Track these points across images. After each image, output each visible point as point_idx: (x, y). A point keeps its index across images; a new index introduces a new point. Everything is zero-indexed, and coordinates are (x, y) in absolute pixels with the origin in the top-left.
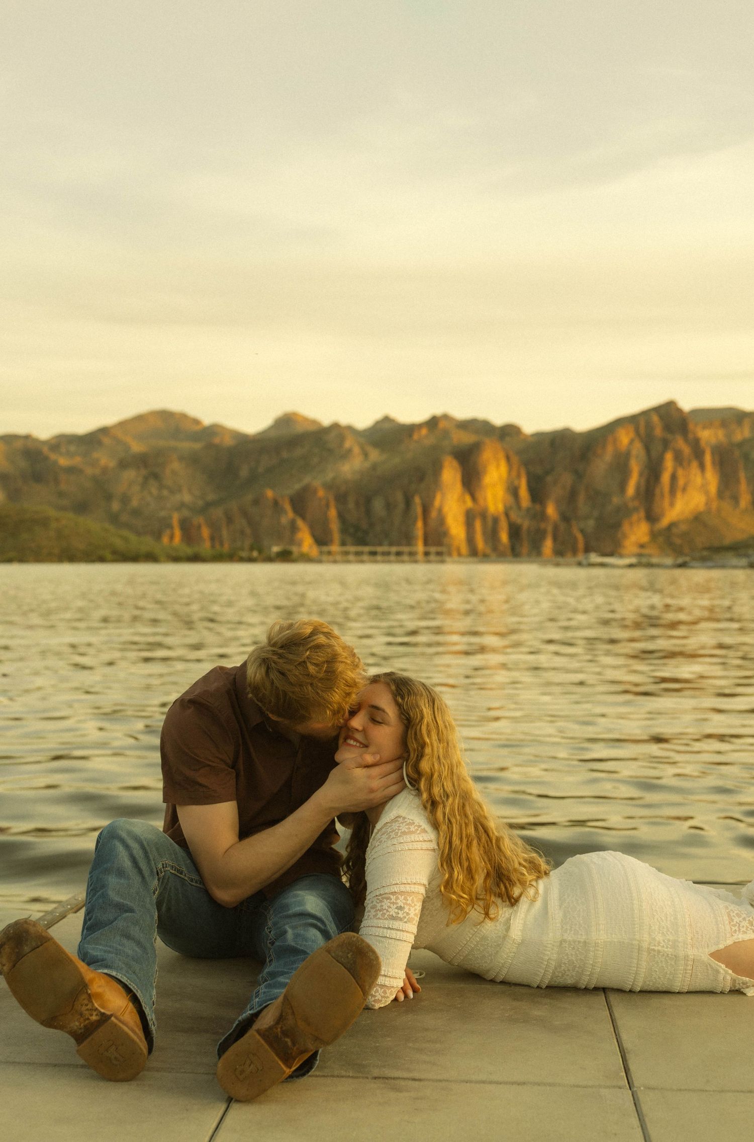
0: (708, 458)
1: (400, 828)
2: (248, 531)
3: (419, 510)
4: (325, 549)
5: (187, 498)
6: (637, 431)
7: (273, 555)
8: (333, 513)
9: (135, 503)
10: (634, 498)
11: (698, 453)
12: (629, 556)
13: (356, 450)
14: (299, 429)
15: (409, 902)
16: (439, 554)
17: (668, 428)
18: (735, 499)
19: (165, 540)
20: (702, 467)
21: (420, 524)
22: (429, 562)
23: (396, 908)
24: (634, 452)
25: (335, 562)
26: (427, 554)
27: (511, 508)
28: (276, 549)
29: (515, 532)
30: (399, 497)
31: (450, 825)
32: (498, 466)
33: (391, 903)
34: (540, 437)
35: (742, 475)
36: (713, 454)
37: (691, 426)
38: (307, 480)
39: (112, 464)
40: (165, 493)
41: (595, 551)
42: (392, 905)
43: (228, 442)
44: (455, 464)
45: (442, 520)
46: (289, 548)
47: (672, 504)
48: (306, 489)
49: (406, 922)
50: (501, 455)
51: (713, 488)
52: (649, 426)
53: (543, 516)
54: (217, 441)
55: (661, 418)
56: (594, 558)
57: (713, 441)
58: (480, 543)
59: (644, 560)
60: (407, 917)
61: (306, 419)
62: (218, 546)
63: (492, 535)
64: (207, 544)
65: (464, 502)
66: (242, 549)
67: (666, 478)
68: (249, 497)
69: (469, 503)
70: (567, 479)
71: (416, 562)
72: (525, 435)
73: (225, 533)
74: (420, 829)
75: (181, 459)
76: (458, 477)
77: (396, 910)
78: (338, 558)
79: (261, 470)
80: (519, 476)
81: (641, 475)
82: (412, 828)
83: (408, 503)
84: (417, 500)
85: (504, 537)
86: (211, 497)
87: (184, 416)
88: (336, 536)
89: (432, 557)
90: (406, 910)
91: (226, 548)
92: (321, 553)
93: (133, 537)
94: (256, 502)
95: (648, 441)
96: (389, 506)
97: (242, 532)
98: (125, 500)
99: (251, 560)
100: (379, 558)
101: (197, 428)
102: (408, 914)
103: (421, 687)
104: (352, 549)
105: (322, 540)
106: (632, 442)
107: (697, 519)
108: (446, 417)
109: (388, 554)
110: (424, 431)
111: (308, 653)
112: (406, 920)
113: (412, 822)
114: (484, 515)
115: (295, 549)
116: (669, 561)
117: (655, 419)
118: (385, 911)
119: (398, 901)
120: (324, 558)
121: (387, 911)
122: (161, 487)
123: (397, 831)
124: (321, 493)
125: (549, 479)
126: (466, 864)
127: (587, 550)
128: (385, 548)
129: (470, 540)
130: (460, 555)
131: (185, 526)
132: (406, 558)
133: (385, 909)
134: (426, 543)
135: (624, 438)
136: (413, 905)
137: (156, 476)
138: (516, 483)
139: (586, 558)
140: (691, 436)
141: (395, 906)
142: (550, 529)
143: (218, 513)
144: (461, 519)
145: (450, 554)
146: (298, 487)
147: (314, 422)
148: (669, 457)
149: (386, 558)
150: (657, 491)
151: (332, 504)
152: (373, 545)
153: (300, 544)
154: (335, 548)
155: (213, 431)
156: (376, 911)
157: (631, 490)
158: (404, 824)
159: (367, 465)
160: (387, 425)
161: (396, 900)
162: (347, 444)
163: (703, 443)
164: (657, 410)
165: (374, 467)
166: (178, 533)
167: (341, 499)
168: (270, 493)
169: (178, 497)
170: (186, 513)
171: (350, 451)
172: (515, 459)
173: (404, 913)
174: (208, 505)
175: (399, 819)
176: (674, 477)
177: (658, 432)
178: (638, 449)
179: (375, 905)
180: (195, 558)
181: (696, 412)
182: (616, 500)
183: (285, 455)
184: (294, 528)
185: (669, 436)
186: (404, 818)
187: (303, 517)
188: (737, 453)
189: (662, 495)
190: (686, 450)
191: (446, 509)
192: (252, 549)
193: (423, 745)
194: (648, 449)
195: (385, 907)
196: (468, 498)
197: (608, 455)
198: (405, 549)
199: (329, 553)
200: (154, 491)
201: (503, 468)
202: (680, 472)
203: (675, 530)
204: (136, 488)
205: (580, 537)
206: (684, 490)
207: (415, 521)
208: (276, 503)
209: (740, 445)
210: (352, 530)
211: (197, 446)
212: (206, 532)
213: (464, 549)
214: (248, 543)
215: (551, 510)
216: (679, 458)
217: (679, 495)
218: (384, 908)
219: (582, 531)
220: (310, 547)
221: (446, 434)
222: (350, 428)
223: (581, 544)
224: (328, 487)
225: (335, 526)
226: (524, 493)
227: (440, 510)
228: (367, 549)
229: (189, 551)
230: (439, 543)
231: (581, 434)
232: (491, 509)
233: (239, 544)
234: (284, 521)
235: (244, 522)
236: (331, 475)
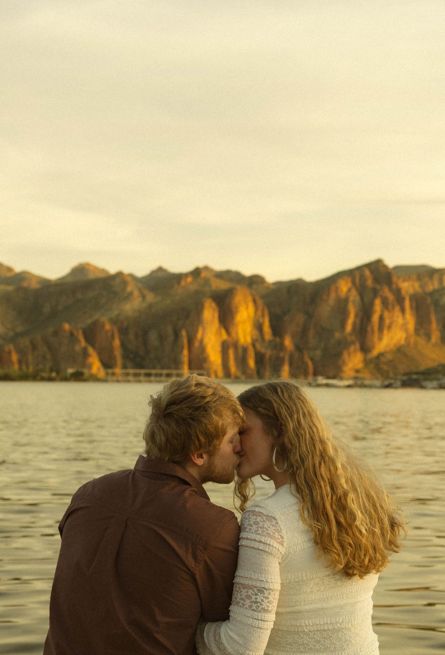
0: (407, 303)
2: (48, 356)
3: (185, 341)
4: (110, 371)
6: (353, 282)
7: (68, 376)
8: (117, 343)
10: (351, 334)
11: (400, 300)
12: (347, 379)
13: (136, 293)
14: (91, 276)
17: (376, 280)
18: (428, 336)
20: (403, 310)
21: (185, 352)
24: (351, 298)
25: (118, 381)
27: (257, 340)
28: (70, 371)
29: (260, 359)
30: (170, 330)
32: (247, 308)
34: (279, 284)
35: (433, 317)
36: (411, 300)
37: (394, 279)
38: (97, 316)
41: (322, 375)
43: (34, 285)
44: (214, 305)
45: (203, 349)
46: (80, 370)
47: (380, 339)
48: (95, 324)
50: (250, 299)
51: (411, 326)
52: (362, 278)
53: (281, 347)
54: (25, 284)
55: (372, 272)
56: (321, 380)
57: (411, 291)
58: (233, 369)
59: (359, 382)
61: (96, 268)
62: (24, 368)
63: (242, 361)
64: (16, 367)
65: (220, 334)
66: (43, 371)
67: (375, 318)
68: (51, 330)
69: (225, 336)
70: (300, 318)
72: (267, 283)
73: (30, 357)
76: (216, 315)
78: (120, 378)
79: (60, 308)
80: (263, 316)
81: (356, 316)
83: (177, 335)
84: (184, 333)
85: (252, 363)
86: (19, 329)
88: (119, 361)
91: (31, 370)
92: (107, 374)
94: (56, 333)
95: (362, 290)
96: (162, 338)
97: (44, 357)
99: (50, 379)
100: (153, 378)
101: (9, 275)
104: (131, 371)
105: (107, 364)
106: (349, 290)
107: (399, 350)
108: (206, 268)
109: (161, 375)
110: (190, 279)
114: (235, 345)
115: (86, 371)
116: (378, 383)
117: (367, 273)
120: (109, 378)
124: (108, 327)
125: (286, 318)
127: (316, 374)
128: (159, 371)
129: (225, 365)
130: (216, 376)
134: (190, 367)
135: (344, 287)
138: (261, 320)
139: (315, 380)
140: (394, 286)
142: (287, 357)
143: (25, 342)
144: (218, 348)
146: (89, 321)
147: (103, 271)
148: (378, 302)
149: (158, 379)
150: (369, 329)
151: (117, 335)
152: (148, 368)
153: (90, 367)
154: (118, 370)
155: (24, 276)
157: (349, 328)
159: (144, 305)
160: (160, 274)
162: (129, 289)
163: (403, 292)
164: (368, 266)
165: (150, 306)
167: (123, 331)
168: (67, 326)
171: (131, 294)
172: (260, 302)
174: (17, 335)
176: (381, 318)
177: (370, 283)
178: (354, 296)
180: (6, 378)
181: (398, 268)
182: (337, 335)
183: (79, 296)
184: (85, 354)
185: (378, 287)
187: (93, 346)
188: (429, 301)
189: (373, 332)
190: (391, 297)
191: (206, 340)
192: (51, 371)
194: (361, 295)
196: (223, 332)
197: (332, 300)
198: (174, 372)
199: (113, 374)
201: (251, 309)
202: (386, 314)
203: (383, 359)
205: (310, 364)
206: (390, 327)
207: (182, 350)
208: (72, 334)
209: (431, 294)
210: (131, 356)
211: (10, 288)
212: (15, 357)
213: (220, 373)
214: (49, 365)
215: (288, 342)
216: (385, 303)
217: (385, 332)
219: (312, 359)
220: (98, 369)
221: (207, 281)
222: (131, 276)
223: (311, 369)
224: (114, 322)
225: (118, 353)
226: (267, 328)
227: (201, 341)
228: (143, 371)
230: (200, 367)
231: (311, 284)
232: (242, 340)
233: (41, 366)
234: (77, 348)
235: (45, 349)
236: (116, 313)
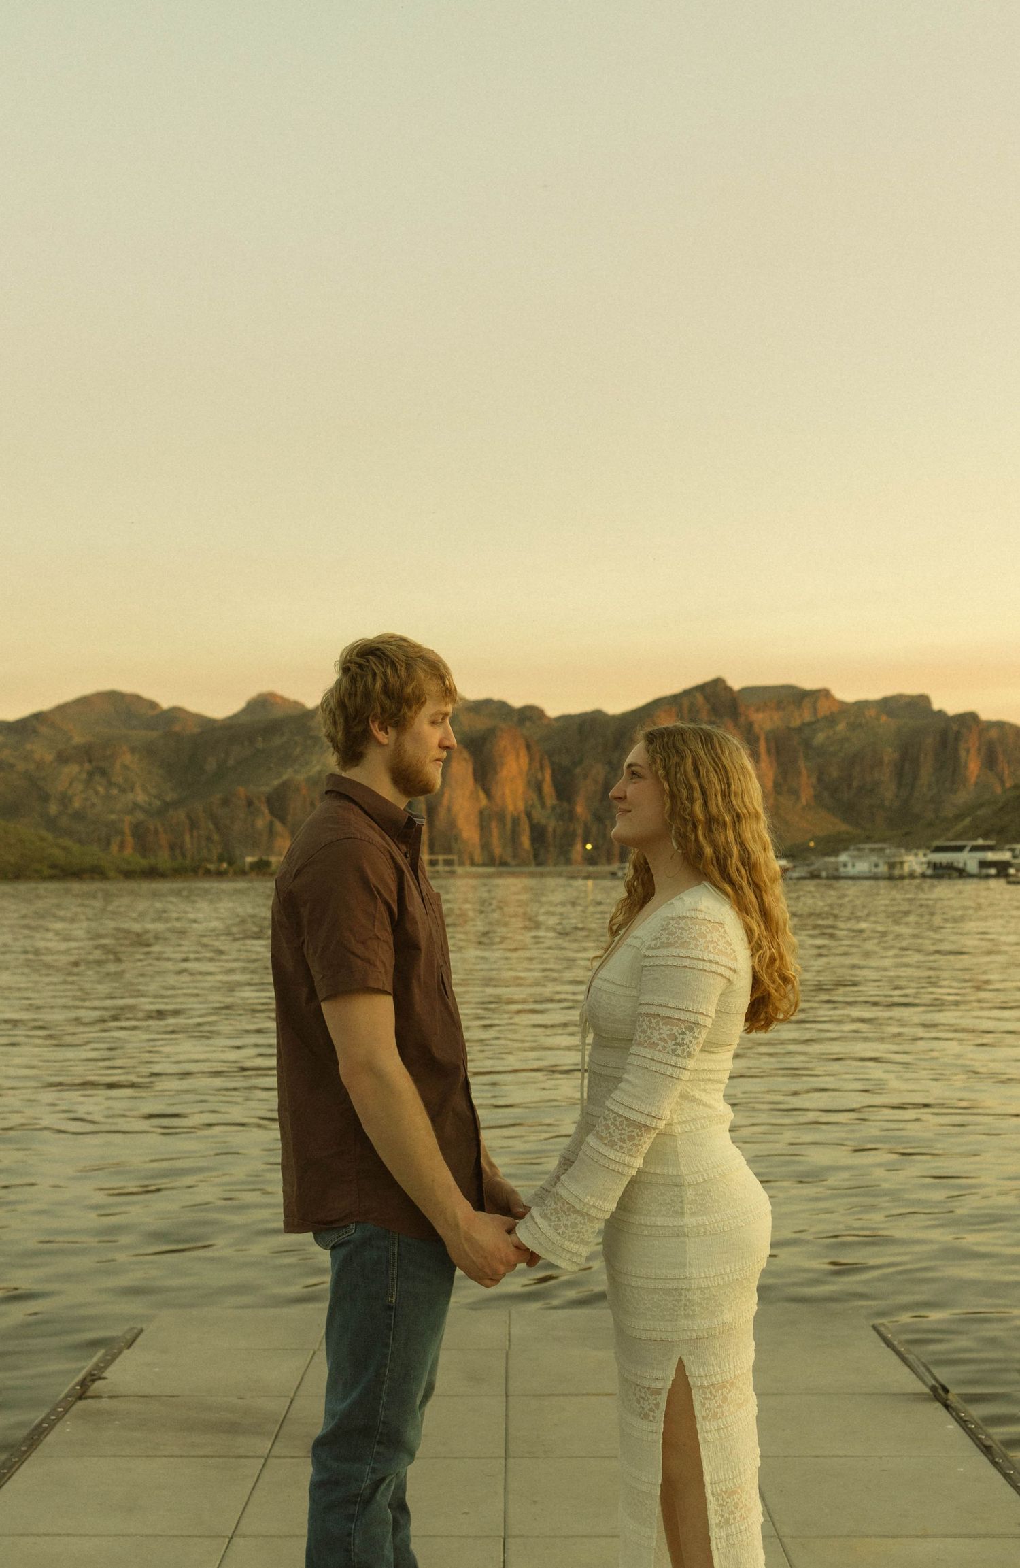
0: (762, 745)
2: (216, 837)
5: (141, 797)
6: (680, 714)
7: (245, 868)
9: (77, 804)
11: (751, 740)
14: (278, 713)
16: (448, 863)
17: (713, 707)
18: (795, 793)
19: (114, 848)
27: (533, 806)
28: (249, 859)
29: (538, 834)
32: (518, 756)
34: (565, 719)
35: (802, 764)
36: (767, 740)
37: (742, 709)
38: (287, 774)
39: (49, 757)
40: (115, 791)
43: (192, 729)
44: (466, 754)
45: (452, 824)
46: (265, 858)
48: (285, 784)
50: (520, 744)
51: (769, 779)
52: (692, 706)
53: (571, 816)
54: (177, 728)
55: (707, 699)
57: (768, 726)
58: (497, 849)
61: (285, 700)
62: (178, 858)
63: (511, 839)
64: (166, 855)
65: (478, 799)
66: (209, 862)
68: (217, 797)
69: (484, 801)
70: (599, 771)
72: (549, 719)
73: (187, 838)
75: (133, 750)
76: (470, 769)
79: (231, 762)
80: (542, 768)
85: (526, 841)
86: (169, 797)
87: (137, 698)
89: (440, 867)
91: (189, 861)
93: (76, 848)
94: (225, 802)
97: (209, 839)
98: (65, 800)
99: (220, 874)
101: (151, 713)
114: (501, 817)
115: (273, 859)
117: (700, 698)
122: (110, 784)
124: (304, 790)
125: (578, 770)
129: (486, 846)
130: (473, 864)
131: (139, 832)
134: (432, 851)
137: (103, 772)
138: (539, 776)
140: (742, 719)
142: (580, 831)
144: (474, 819)
145: (461, 864)
146: (276, 782)
147: (296, 705)
155: (175, 714)
163: (756, 728)
164: (701, 688)
166: (130, 840)
168: (242, 791)
169: (130, 796)
170: (141, 816)
172: (536, 749)
174: (167, 806)
177: (704, 714)
180: (152, 873)
183: (260, 744)
184: (271, 833)
187: (283, 821)
188: (795, 740)
191: (456, 808)
192: (221, 859)
196: (482, 795)
200: (101, 790)
201: (524, 759)
204: (79, 787)
208: (250, 803)
209: (799, 730)
211: (154, 735)
212: (164, 839)
213: (478, 856)
214: (216, 851)
215: (580, 809)
223: (616, 851)
224: (314, 782)
226: (548, 787)
227: (449, 810)
229: (144, 863)
230: (449, 850)
231: (614, 717)
232: (510, 808)
233: (205, 853)
234: (260, 823)
235: (211, 826)
236: (318, 768)
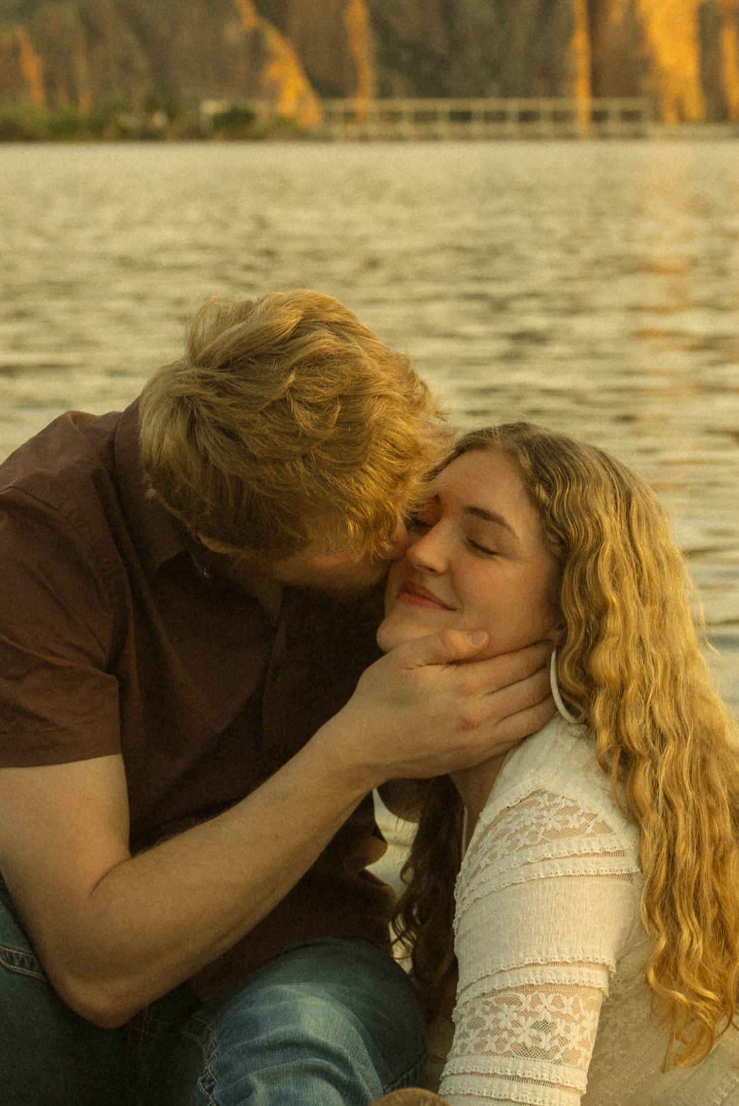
1: (544, 821)
2: (141, 62)
3: (577, 4)
4: (339, 106)
7: (205, 123)
8: (357, 15)
15: (567, 1010)
16: (629, 116)
21: (580, 41)
22: (604, 137)
23: (533, 1027)
25: (364, 139)
26: (598, 117)
28: (211, 107)
31: (670, 814)
33: (520, 1014)
42: (522, 1019)
45: (636, 32)
46: (243, 103)
49: (558, 1062)
58: (734, 88)
60: (562, 1050)
62: (63, 102)
64: (36, 97)
66: (127, 109)
71: (571, 137)
73: (81, 68)
74: (592, 824)
77: (535, 1032)
78: (373, 129)
82: (574, 822)
88: (368, 75)
89: (613, 126)
90: (560, 1030)
91: (85, 107)
92: (329, 116)
97: (126, 66)
99: (149, 136)
100: (476, 127)
102: (564, 1041)
103: (595, 462)
104: (407, 105)
105: (329, 86)
109: (500, 117)
111: (292, 378)
112: (558, 1056)
113: (571, 804)
115: (260, 107)
118: (505, 1035)
119: (539, 1008)
120: (337, 129)
121: (511, 1034)
123: (534, 828)
126: (710, 913)
128: (492, 104)
129: (709, 81)
130: (682, 118)
132: (545, 127)
133: (506, 1029)
134: (596, 90)
136: (577, 1017)
141: (531, 1021)
143: (63, 15)
144: (687, 27)
145: (658, 118)
149: (492, 128)
152: (459, 95)
153: (273, 94)
154: (364, 103)
156: (483, 1034)
158: (553, 811)
161: (533, 1004)
173: (554, 1038)
175: (539, 799)
179: (478, 1018)
180: (9, 134)
184: (257, 54)
186: (552, 796)
187: (282, 26)
192: (151, 107)
193: (602, 610)
195: (506, 1023)
198: (545, 105)
199: (349, 117)
207: (569, 33)
210: (406, 57)
212: (32, 66)
213: (694, 104)
214: (140, 92)
218: (502, 1025)
220: (301, 99)
225: (363, 49)
227: (631, 6)
228: (445, 106)
230: (629, 89)
233: (117, 95)
234: (232, 33)
235: (130, 38)
